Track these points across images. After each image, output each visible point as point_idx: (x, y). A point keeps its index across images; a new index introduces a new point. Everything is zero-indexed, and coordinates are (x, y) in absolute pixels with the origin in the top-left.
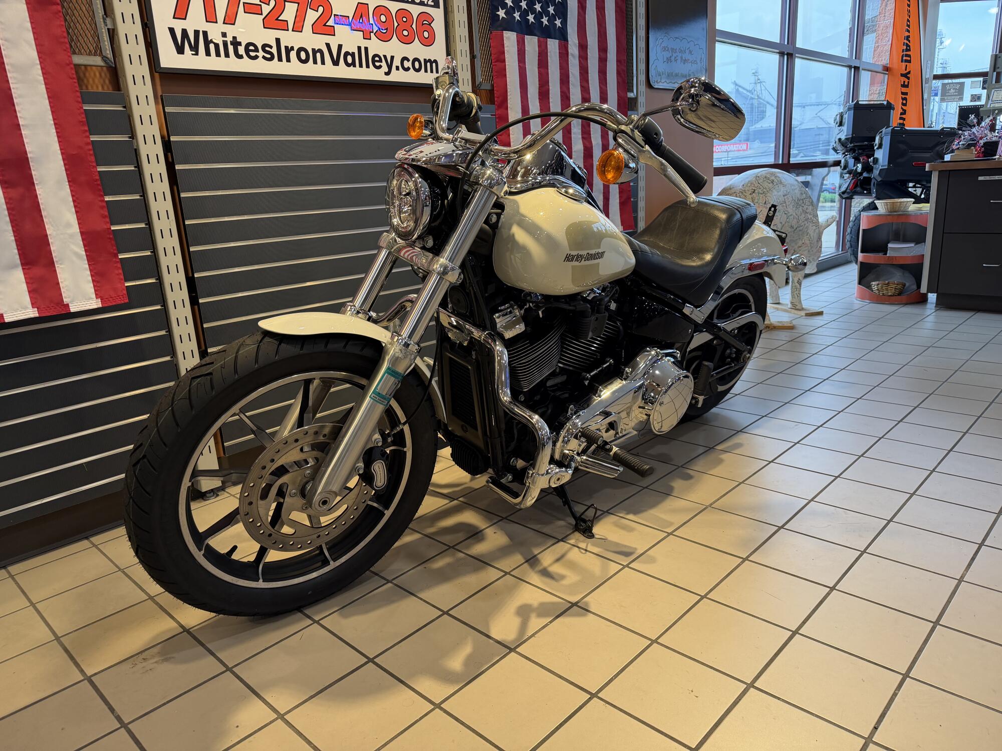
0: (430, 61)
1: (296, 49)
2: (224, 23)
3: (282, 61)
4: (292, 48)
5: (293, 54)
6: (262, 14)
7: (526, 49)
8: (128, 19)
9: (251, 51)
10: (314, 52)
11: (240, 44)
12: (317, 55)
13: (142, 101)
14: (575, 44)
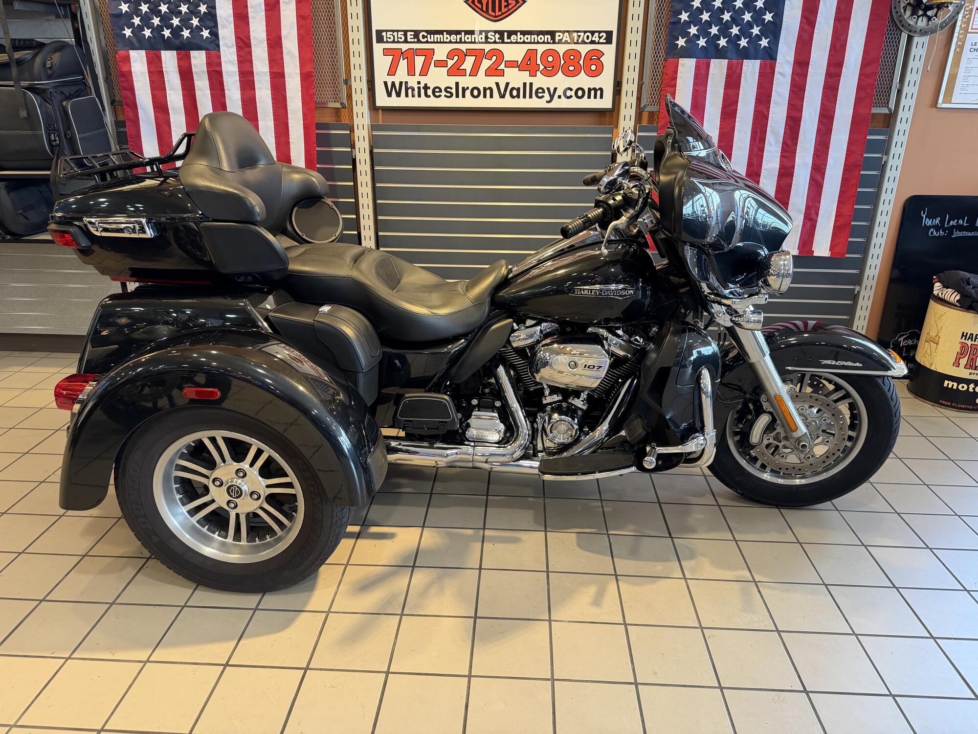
0: (595, 90)
1: (470, 89)
2: (420, 75)
3: (458, 97)
4: (468, 88)
5: (468, 92)
6: (447, 67)
7: (710, 72)
8: (358, 79)
9: (436, 92)
10: (485, 89)
11: (429, 88)
12: (487, 92)
13: (361, 127)
14: (789, 62)
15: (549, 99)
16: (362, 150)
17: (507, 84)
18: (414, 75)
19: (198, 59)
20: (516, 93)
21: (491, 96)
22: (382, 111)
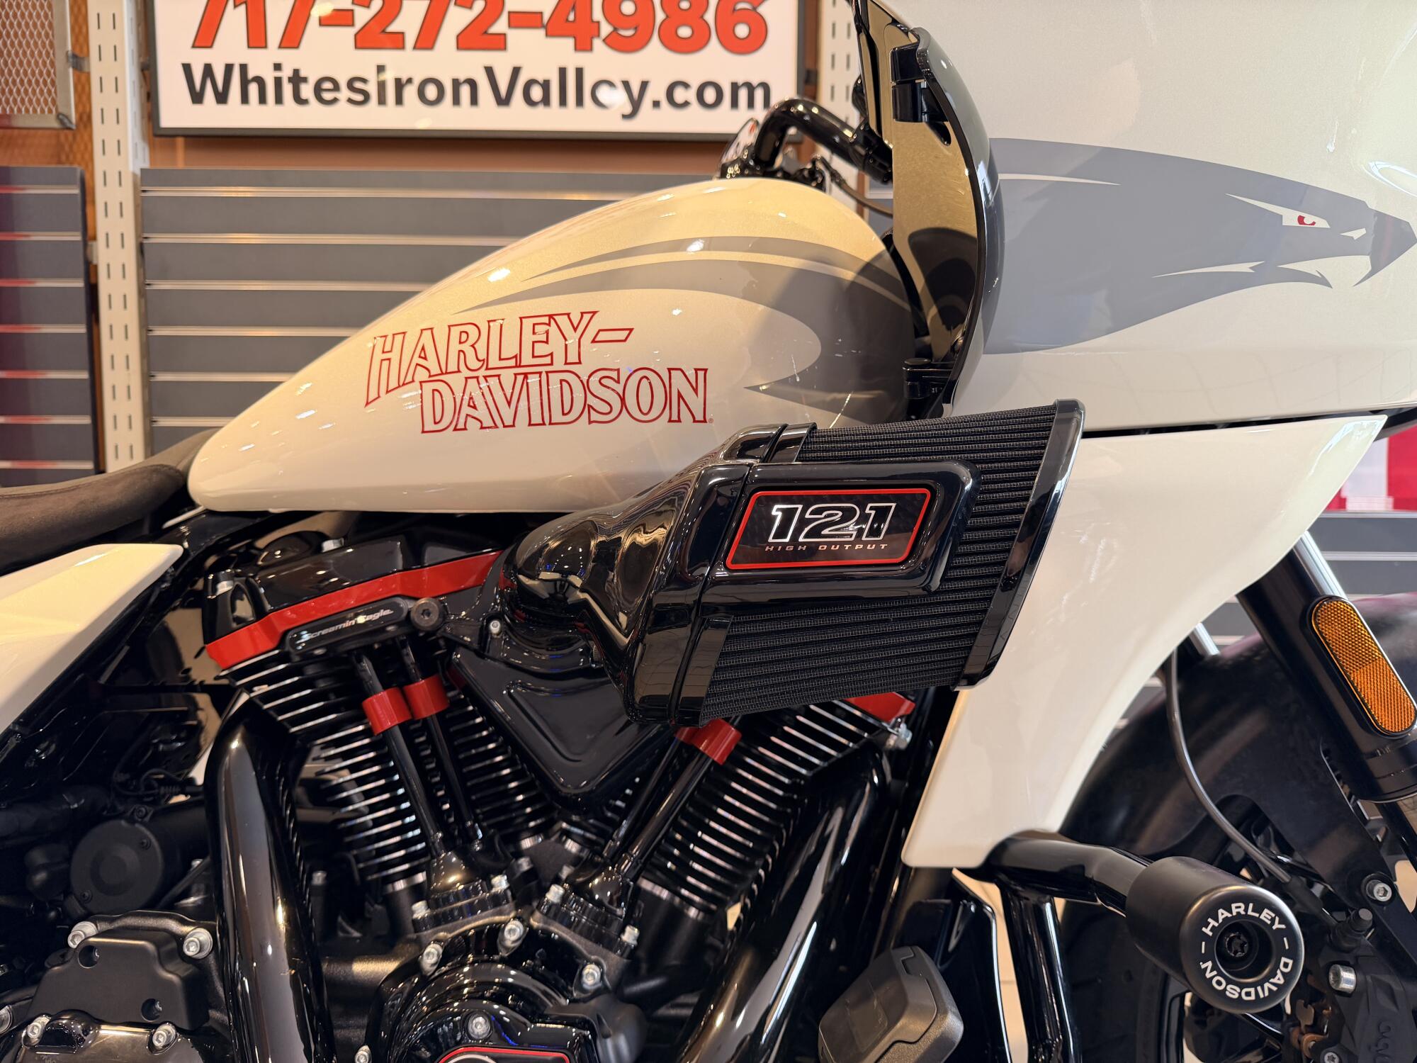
0: (747, 85)
1: (417, 82)
2: (280, 47)
3: (387, 105)
4: (410, 81)
5: (410, 93)
6: (352, 25)
8: (108, 53)
9: (325, 89)
10: (456, 84)
11: (305, 80)
12: (463, 89)
13: (113, 179)
15: (628, 109)
16: (115, 241)
17: (516, 71)
18: (265, 47)
20: (540, 94)
21: (474, 101)
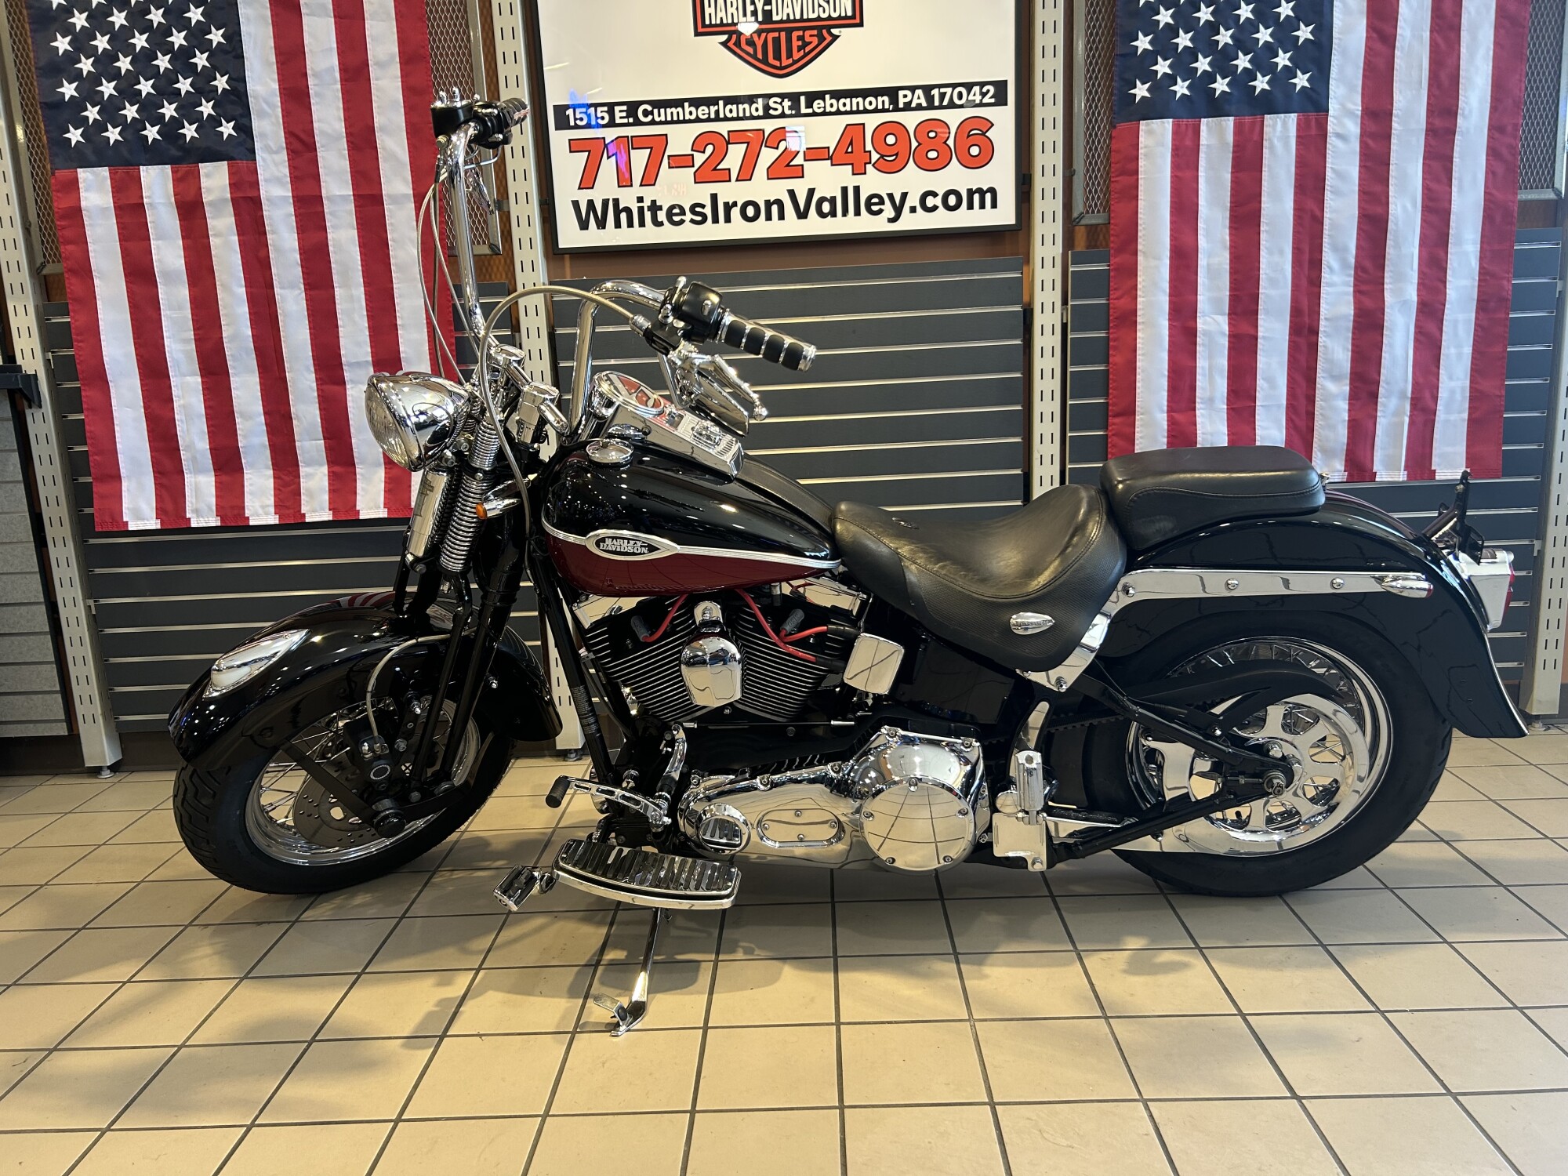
0: (980, 191)
1: (739, 205)
2: (641, 185)
3: (718, 222)
4: (735, 204)
5: (735, 213)
6: (693, 166)
7: (1201, 143)
8: (522, 198)
9: (675, 215)
10: (768, 204)
11: (660, 208)
12: (773, 208)
14: (1350, 114)
15: (892, 214)
16: (533, 333)
17: (811, 192)
18: (631, 186)
19: (215, 179)
20: (829, 208)
22: (571, 258)
